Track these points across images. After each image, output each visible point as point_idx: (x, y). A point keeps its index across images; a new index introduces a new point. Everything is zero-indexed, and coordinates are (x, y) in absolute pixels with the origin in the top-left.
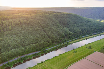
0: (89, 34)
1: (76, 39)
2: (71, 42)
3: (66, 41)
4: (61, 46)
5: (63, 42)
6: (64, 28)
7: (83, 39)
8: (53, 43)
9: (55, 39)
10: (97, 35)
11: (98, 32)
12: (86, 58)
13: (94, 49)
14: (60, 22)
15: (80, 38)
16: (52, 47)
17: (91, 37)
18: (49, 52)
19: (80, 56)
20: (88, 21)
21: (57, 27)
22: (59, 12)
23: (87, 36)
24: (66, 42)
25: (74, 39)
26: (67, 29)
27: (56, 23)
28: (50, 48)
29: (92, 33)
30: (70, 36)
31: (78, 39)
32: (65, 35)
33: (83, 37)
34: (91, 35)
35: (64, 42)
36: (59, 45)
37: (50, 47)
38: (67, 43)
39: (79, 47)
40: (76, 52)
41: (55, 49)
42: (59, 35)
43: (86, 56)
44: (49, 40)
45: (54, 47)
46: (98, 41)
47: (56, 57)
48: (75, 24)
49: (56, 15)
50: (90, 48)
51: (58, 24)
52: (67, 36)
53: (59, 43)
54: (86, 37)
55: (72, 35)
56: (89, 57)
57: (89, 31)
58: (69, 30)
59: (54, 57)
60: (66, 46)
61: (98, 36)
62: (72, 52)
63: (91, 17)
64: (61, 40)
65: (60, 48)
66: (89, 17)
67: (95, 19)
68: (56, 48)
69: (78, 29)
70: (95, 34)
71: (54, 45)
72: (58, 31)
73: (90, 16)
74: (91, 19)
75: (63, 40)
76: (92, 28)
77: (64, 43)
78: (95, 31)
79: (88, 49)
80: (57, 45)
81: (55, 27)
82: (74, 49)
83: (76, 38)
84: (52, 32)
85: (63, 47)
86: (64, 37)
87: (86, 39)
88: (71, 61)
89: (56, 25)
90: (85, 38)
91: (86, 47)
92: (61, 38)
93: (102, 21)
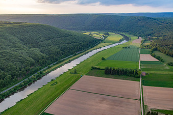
0: (72, 54)
1: (54, 65)
2: (46, 71)
3: (37, 70)
4: (30, 81)
5: (32, 73)
6: (32, 49)
7: (64, 62)
8: (13, 77)
9: (17, 71)
10: (83, 53)
11: (84, 49)
12: (71, 88)
13: (81, 73)
14: (21, 40)
15: (60, 62)
16: (13, 85)
17: (75, 57)
18: (8, 96)
19: (62, 88)
20: (68, 35)
21: (17, 50)
22: (17, 23)
23: (71, 57)
24: (39, 72)
25: (51, 65)
26: (37, 51)
27: (13, 43)
28: (9, 89)
29: (76, 52)
30: (43, 61)
31: (57, 63)
32: (34, 61)
33: (64, 60)
34: (75, 55)
35: (35, 72)
36: (27, 80)
37: (8, 88)
38: (41, 73)
39: (60, 75)
40: (56, 83)
41: (20, 88)
42: (22, 62)
44: (4, 74)
45: (17, 85)
46: (85, 61)
47: (21, 100)
48: (50, 41)
49: (11, 28)
50: (75, 73)
51: (19, 44)
52: (38, 61)
53: (25, 76)
54: (69, 58)
55: (48, 59)
56: (75, 86)
57: (72, 49)
58: (41, 52)
59: (18, 102)
60: (39, 79)
61: (85, 54)
62: (49, 86)
63: (74, 29)
64: (29, 70)
65: (29, 83)
66: (71, 29)
67: (79, 31)
68: (21, 86)
69: (55, 49)
70: (80, 53)
71: (16, 81)
72: (21, 56)
73: (71, 27)
74: (73, 32)
75: (33, 70)
76: (75, 44)
77: (35, 74)
78: (80, 48)
79: (73, 75)
80: (22, 80)
81: (12, 49)
82: (52, 80)
83: (55, 62)
84: (8, 59)
85: (34, 81)
86: (32, 64)
87: (70, 61)
88: (49, 99)
89: (15, 47)
90: (68, 60)
91: (71, 73)
92: (27, 68)
93: (88, 33)
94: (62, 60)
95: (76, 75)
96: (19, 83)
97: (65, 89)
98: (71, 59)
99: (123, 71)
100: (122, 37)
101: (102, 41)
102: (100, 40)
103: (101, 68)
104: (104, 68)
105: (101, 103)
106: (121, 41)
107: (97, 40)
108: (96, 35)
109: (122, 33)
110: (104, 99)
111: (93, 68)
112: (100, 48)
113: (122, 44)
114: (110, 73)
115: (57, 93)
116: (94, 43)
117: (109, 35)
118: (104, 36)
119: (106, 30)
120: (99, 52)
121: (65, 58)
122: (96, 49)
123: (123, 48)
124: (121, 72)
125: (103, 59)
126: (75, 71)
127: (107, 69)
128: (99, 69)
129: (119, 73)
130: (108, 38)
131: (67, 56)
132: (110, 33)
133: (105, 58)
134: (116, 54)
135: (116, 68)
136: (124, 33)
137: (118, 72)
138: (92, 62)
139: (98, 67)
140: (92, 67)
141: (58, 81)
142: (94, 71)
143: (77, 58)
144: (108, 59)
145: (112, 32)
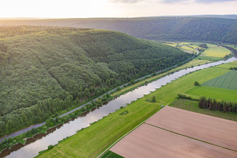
0: (151, 73)
1: (125, 87)
2: (115, 94)
3: (103, 92)
4: (94, 105)
5: (97, 95)
6: (99, 64)
7: (139, 84)
8: (74, 99)
9: (79, 91)
10: (165, 73)
11: (168, 67)
12: (147, 121)
13: (161, 101)
14: (87, 51)
15: (133, 83)
16: (74, 108)
17: (155, 78)
18: (67, 121)
19: (134, 121)
20: (146, 47)
21: (81, 63)
22: (83, 30)
23: (148, 78)
24: (105, 94)
25: (120, 87)
26: (104, 66)
27: (77, 55)
28: (69, 113)
29: (156, 70)
30: (111, 81)
31: (129, 85)
32: (100, 80)
33: (139, 81)
34: (155, 75)
35: (101, 94)
36: (90, 103)
37: (68, 111)
38: (108, 96)
39: (132, 102)
40: (127, 112)
41: (81, 113)
42: (86, 80)
43: (146, 118)
44: (65, 94)
45: (79, 108)
46: (169, 85)
47: (82, 129)
48: (121, 54)
49: (76, 35)
50: (154, 100)
51: (84, 56)
52: (105, 80)
53: (89, 98)
54: (146, 78)
55: (117, 78)
56: (152, 120)
57: (150, 67)
58: (110, 68)
59: (79, 131)
60: (105, 103)
61: (169, 74)
62: (118, 115)
63: (154, 38)
64: (94, 90)
65: (93, 108)
66: (150, 38)
67: (161, 41)
68: (83, 110)
69: (128, 65)
70: (162, 73)
71: (78, 104)
72: (85, 72)
73: (151, 35)
74: (153, 42)
75: (98, 92)
76: (155, 59)
77: (101, 97)
78: (161, 66)
79: (150, 103)
80: (84, 103)
81: (76, 62)
82: (122, 108)
83: (126, 83)
84: (70, 75)
85: (98, 106)
86: (98, 84)
87: (146, 84)
88: (116, 133)
89: (79, 60)
90: (144, 82)
91: (147, 100)
92: (92, 88)
93: (174, 45)
94: (136, 80)
95: (155, 104)
96: (81, 107)
98: (148, 80)
99: (231, 106)
100: (228, 52)
101: (196, 56)
102: (193, 55)
103: (193, 97)
104: (198, 98)
105: (190, 151)
106: (227, 57)
107: (188, 54)
108: (187, 47)
109: (229, 46)
110: (197, 147)
111: (181, 97)
112: (192, 67)
113: (230, 63)
114: (207, 106)
115: (127, 126)
116: (182, 59)
117: (207, 48)
118: (198, 49)
119: (202, 40)
120: (190, 73)
121: (140, 79)
122: (186, 68)
123: (231, 69)
124: (227, 107)
125: (197, 84)
126: (153, 99)
127: (203, 100)
128: (190, 98)
129: (224, 108)
130: (205, 52)
131: (143, 76)
132: (208, 45)
133: (200, 82)
134: (218, 78)
135: (219, 100)
136: (232, 46)
137: (221, 106)
138: (180, 87)
139: (188, 96)
140: (179, 95)
141: (129, 110)
142: (182, 101)
143: (156, 79)
144: (205, 84)
145: (213, 43)
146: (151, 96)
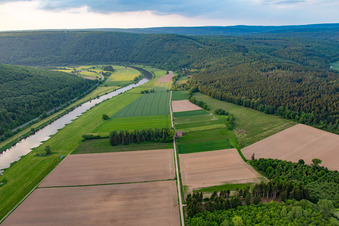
0: (38, 114)
7: (20, 135)
10: (62, 112)
11: (63, 102)
12: (41, 184)
13: (60, 151)
15: (10, 136)
17: (45, 121)
19: (20, 191)
23: (34, 123)
29: (46, 110)
33: (19, 131)
34: (45, 117)
39: (12, 164)
40: (5, 181)
43: (40, 180)
46: (68, 127)
50: (48, 152)
54: (30, 124)
56: (49, 180)
57: (35, 106)
61: (68, 112)
63: (36, 63)
66: (29, 63)
67: (49, 66)
70: (56, 112)
73: (30, 59)
74: (35, 69)
76: (41, 94)
78: (53, 102)
79: (43, 158)
87: (33, 132)
90: (29, 129)
91: (38, 155)
93: (69, 70)
94: (15, 130)
95: (50, 157)
97: (26, 191)
98: (35, 126)
99: (144, 134)
100: (138, 74)
101: (101, 83)
102: (97, 81)
103: (103, 134)
104: (108, 134)
105: (105, 200)
106: (137, 80)
107: (90, 81)
108: (87, 72)
109: (138, 66)
110: (113, 192)
111: (87, 138)
112: (98, 97)
113: (141, 86)
114: (121, 141)
115: (8, 201)
116: (84, 88)
117: (113, 70)
118: (103, 74)
119: (106, 61)
120: (96, 105)
121: (21, 127)
122: (90, 100)
123: (142, 93)
124: (141, 137)
125: (105, 118)
126: (47, 151)
127: (114, 134)
128: (98, 138)
129: (138, 139)
130: (112, 76)
131: (25, 122)
132: (114, 67)
133: (109, 114)
134: (130, 105)
135: (131, 131)
136: (141, 66)
137: (135, 137)
138: (84, 126)
139: (95, 134)
140: (84, 136)
141: (7, 177)
142: (89, 143)
143: (50, 122)
144: (115, 116)
145: (120, 65)
146: (44, 148)
